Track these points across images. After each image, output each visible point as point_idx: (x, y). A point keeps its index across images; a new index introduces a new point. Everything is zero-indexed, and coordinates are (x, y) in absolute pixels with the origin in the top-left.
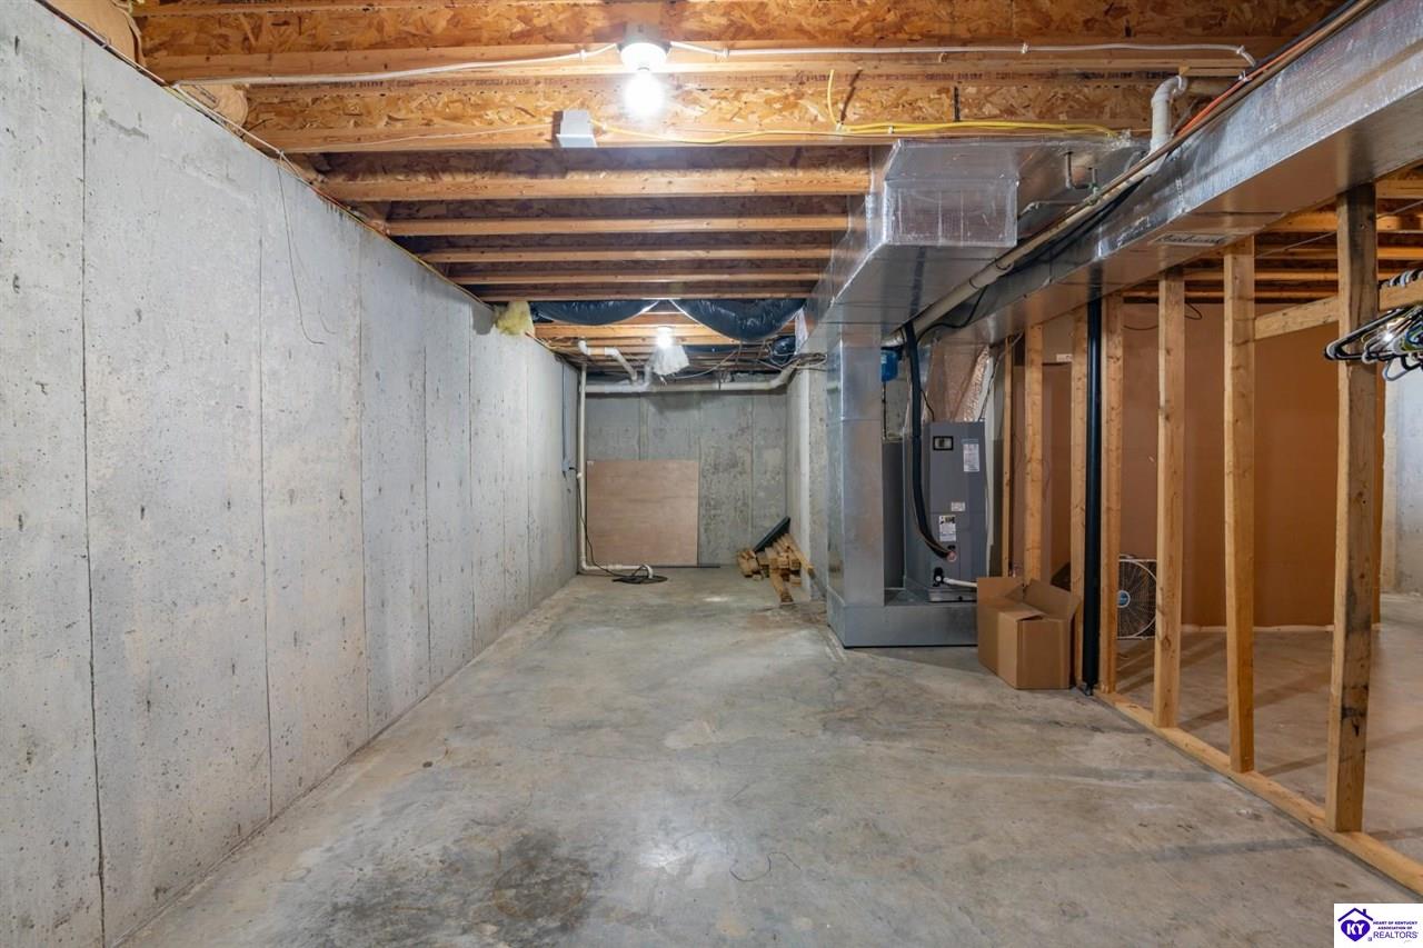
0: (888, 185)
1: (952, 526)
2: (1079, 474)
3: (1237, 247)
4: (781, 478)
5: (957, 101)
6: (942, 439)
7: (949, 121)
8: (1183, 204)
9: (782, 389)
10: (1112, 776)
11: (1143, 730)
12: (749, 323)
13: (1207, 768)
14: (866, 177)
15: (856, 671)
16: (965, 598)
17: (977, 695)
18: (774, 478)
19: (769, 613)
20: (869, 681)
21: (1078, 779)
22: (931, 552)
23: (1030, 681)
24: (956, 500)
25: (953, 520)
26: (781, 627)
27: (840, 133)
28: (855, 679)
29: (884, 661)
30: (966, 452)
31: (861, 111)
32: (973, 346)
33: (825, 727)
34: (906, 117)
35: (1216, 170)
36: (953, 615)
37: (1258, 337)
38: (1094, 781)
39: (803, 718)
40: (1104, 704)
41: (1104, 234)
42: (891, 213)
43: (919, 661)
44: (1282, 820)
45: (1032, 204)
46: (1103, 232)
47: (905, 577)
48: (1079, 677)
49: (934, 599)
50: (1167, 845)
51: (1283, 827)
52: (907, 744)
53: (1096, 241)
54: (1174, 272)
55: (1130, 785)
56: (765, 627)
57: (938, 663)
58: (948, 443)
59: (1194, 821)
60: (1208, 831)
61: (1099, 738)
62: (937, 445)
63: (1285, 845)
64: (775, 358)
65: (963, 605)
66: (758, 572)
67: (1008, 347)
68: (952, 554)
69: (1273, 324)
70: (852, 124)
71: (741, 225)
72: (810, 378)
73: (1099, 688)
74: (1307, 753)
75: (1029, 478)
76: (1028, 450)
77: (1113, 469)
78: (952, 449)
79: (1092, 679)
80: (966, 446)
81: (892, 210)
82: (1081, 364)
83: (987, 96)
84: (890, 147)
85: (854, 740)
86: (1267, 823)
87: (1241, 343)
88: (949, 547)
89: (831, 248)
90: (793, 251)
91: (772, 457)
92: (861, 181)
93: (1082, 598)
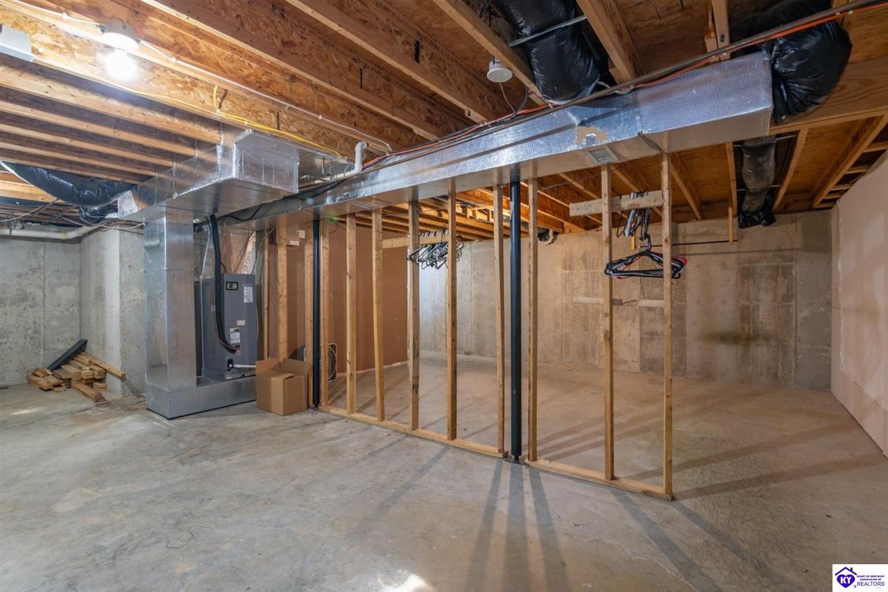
0: (237, 147)
1: (238, 334)
2: (309, 303)
3: (377, 211)
4: (75, 309)
5: (278, 119)
6: (231, 283)
7: (275, 128)
8: (364, 192)
9: (78, 240)
10: (339, 437)
11: (343, 418)
12: (85, 194)
13: (370, 424)
14: (219, 136)
15: (185, 430)
16: (246, 375)
17: (265, 423)
18: (68, 310)
19: (88, 412)
20: (197, 433)
21: (326, 443)
22: (225, 350)
23: (289, 410)
24: (239, 319)
25: (238, 331)
26: (107, 418)
27: (219, 114)
28: (187, 434)
29: (201, 421)
30: (245, 291)
31: (230, 107)
32: (247, 231)
33: (183, 463)
34: (254, 118)
35: (376, 183)
36: (239, 386)
37: (383, 247)
38: (332, 442)
39: (164, 463)
40: (324, 412)
41: (330, 194)
42: (238, 162)
43: (223, 415)
44: (397, 433)
45: (306, 176)
46: (330, 193)
47: (203, 368)
48: (311, 403)
49: (228, 378)
50: (366, 454)
51: (398, 435)
52: (238, 455)
53: (326, 197)
54: (353, 215)
55: (345, 439)
56: (92, 421)
57: (234, 414)
58: (235, 286)
59: (371, 443)
60: (377, 444)
61: (327, 426)
62: (228, 287)
63: (399, 440)
64: (87, 218)
65: (245, 379)
66: (59, 386)
67: (267, 234)
68: (238, 351)
69: (389, 243)
70: (224, 111)
71: (116, 134)
72: (120, 237)
73: (321, 405)
74: (398, 410)
75: (281, 305)
76: (280, 291)
77: (326, 301)
78: (237, 289)
79: (317, 402)
80: (245, 288)
81: (238, 160)
82: (309, 249)
83: (292, 121)
84: (244, 130)
85: (205, 463)
86: (392, 436)
87: (377, 250)
88: (237, 347)
89: (173, 161)
90: (146, 157)
91: (67, 293)
92: (215, 136)
93: (312, 364)
